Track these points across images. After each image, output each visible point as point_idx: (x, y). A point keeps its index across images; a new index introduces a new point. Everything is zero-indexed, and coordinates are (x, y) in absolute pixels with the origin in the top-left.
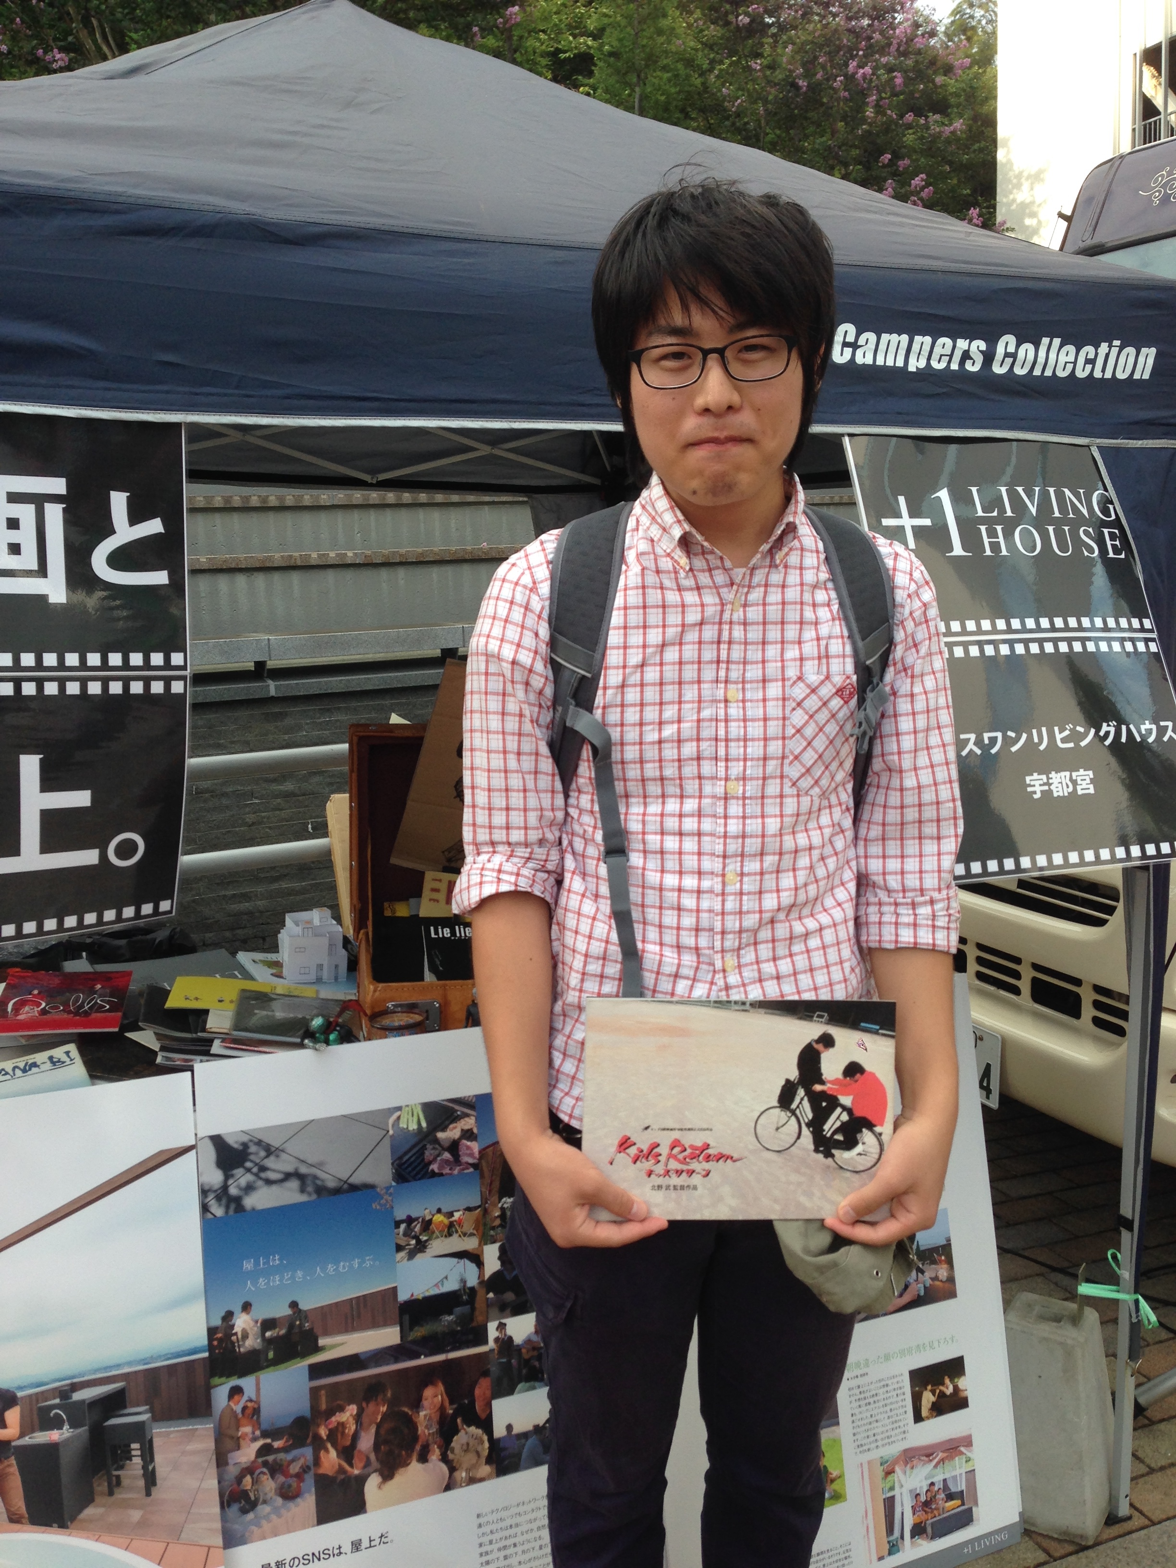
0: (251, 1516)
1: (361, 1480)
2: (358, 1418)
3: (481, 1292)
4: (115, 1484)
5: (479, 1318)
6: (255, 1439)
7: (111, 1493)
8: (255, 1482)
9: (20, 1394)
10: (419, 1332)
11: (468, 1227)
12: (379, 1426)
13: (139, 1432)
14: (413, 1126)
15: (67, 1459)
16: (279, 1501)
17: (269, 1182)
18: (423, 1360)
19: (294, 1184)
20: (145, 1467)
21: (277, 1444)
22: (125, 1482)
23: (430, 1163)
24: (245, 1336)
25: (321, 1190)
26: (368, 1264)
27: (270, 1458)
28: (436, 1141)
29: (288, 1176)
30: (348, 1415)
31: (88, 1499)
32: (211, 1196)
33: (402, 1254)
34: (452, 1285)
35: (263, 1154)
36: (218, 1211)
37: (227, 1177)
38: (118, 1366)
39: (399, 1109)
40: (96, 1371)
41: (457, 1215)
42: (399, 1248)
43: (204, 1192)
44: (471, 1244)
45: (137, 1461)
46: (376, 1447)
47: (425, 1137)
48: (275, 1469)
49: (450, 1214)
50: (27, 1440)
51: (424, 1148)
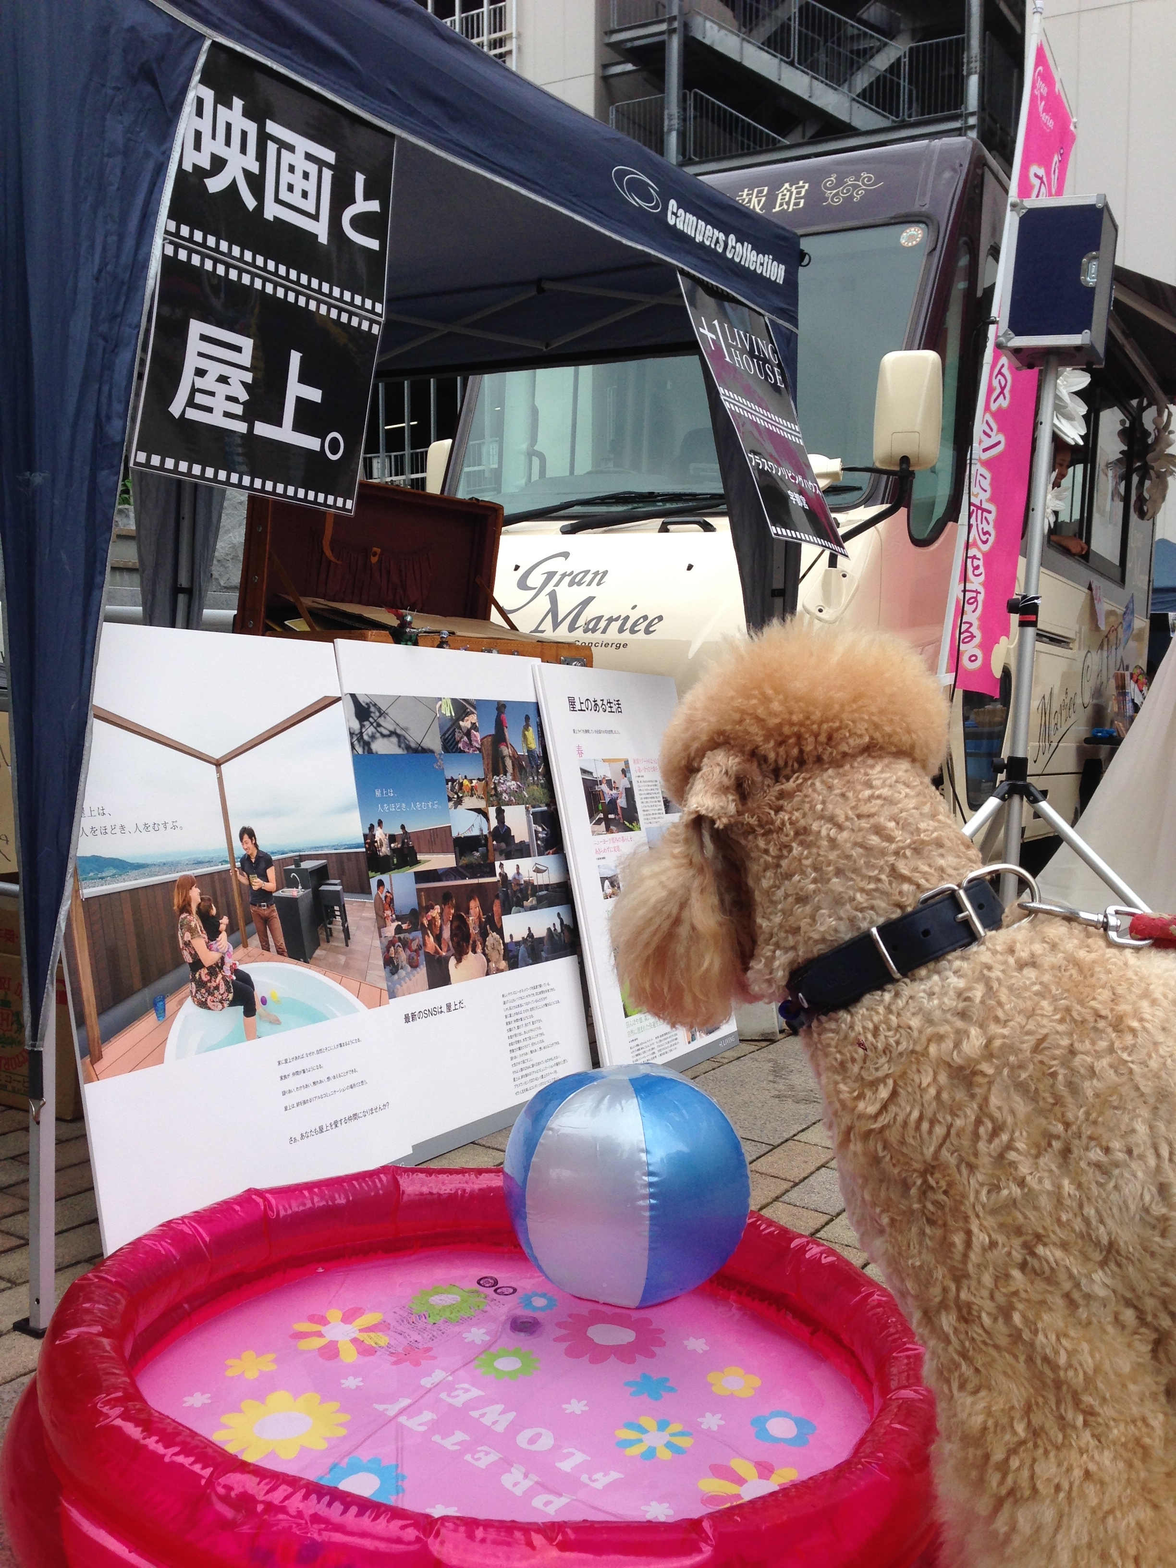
0: (396, 977)
1: (447, 960)
2: (441, 914)
3: (490, 839)
4: (330, 934)
5: (491, 858)
6: (393, 921)
7: (328, 942)
8: (396, 952)
9: (274, 858)
10: (465, 861)
11: (480, 792)
12: (452, 922)
13: (336, 897)
14: (448, 714)
15: (304, 909)
16: (409, 968)
17: (383, 736)
18: (468, 881)
19: (394, 740)
20: (343, 925)
21: (404, 926)
22: (335, 934)
23: (458, 742)
24: (381, 845)
25: (408, 748)
26: (436, 806)
27: (402, 936)
28: (460, 727)
29: (393, 733)
30: (436, 912)
31: (316, 945)
32: (355, 738)
33: (451, 804)
34: (476, 832)
35: (378, 714)
36: (360, 750)
37: (362, 726)
38: (322, 848)
39: (440, 699)
40: (311, 848)
41: (474, 782)
42: (450, 799)
43: (352, 734)
44: (482, 804)
45: (338, 919)
46: (452, 939)
47: (455, 722)
48: (406, 944)
49: (471, 781)
50: (279, 894)
51: (454, 731)
